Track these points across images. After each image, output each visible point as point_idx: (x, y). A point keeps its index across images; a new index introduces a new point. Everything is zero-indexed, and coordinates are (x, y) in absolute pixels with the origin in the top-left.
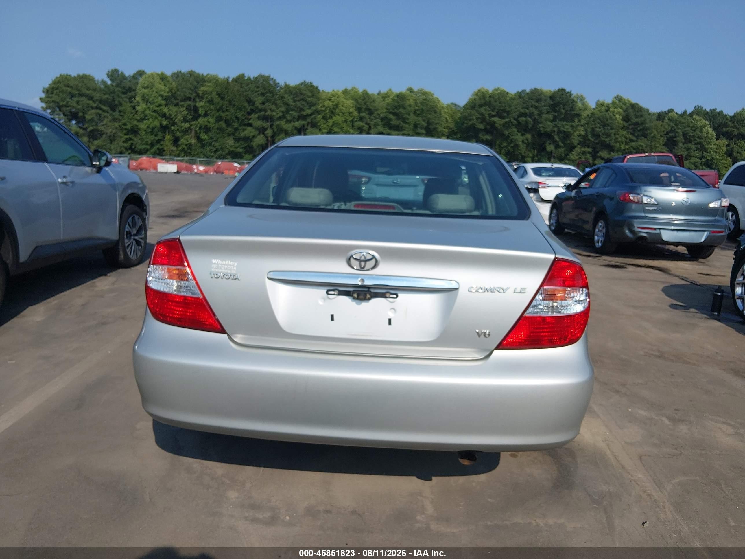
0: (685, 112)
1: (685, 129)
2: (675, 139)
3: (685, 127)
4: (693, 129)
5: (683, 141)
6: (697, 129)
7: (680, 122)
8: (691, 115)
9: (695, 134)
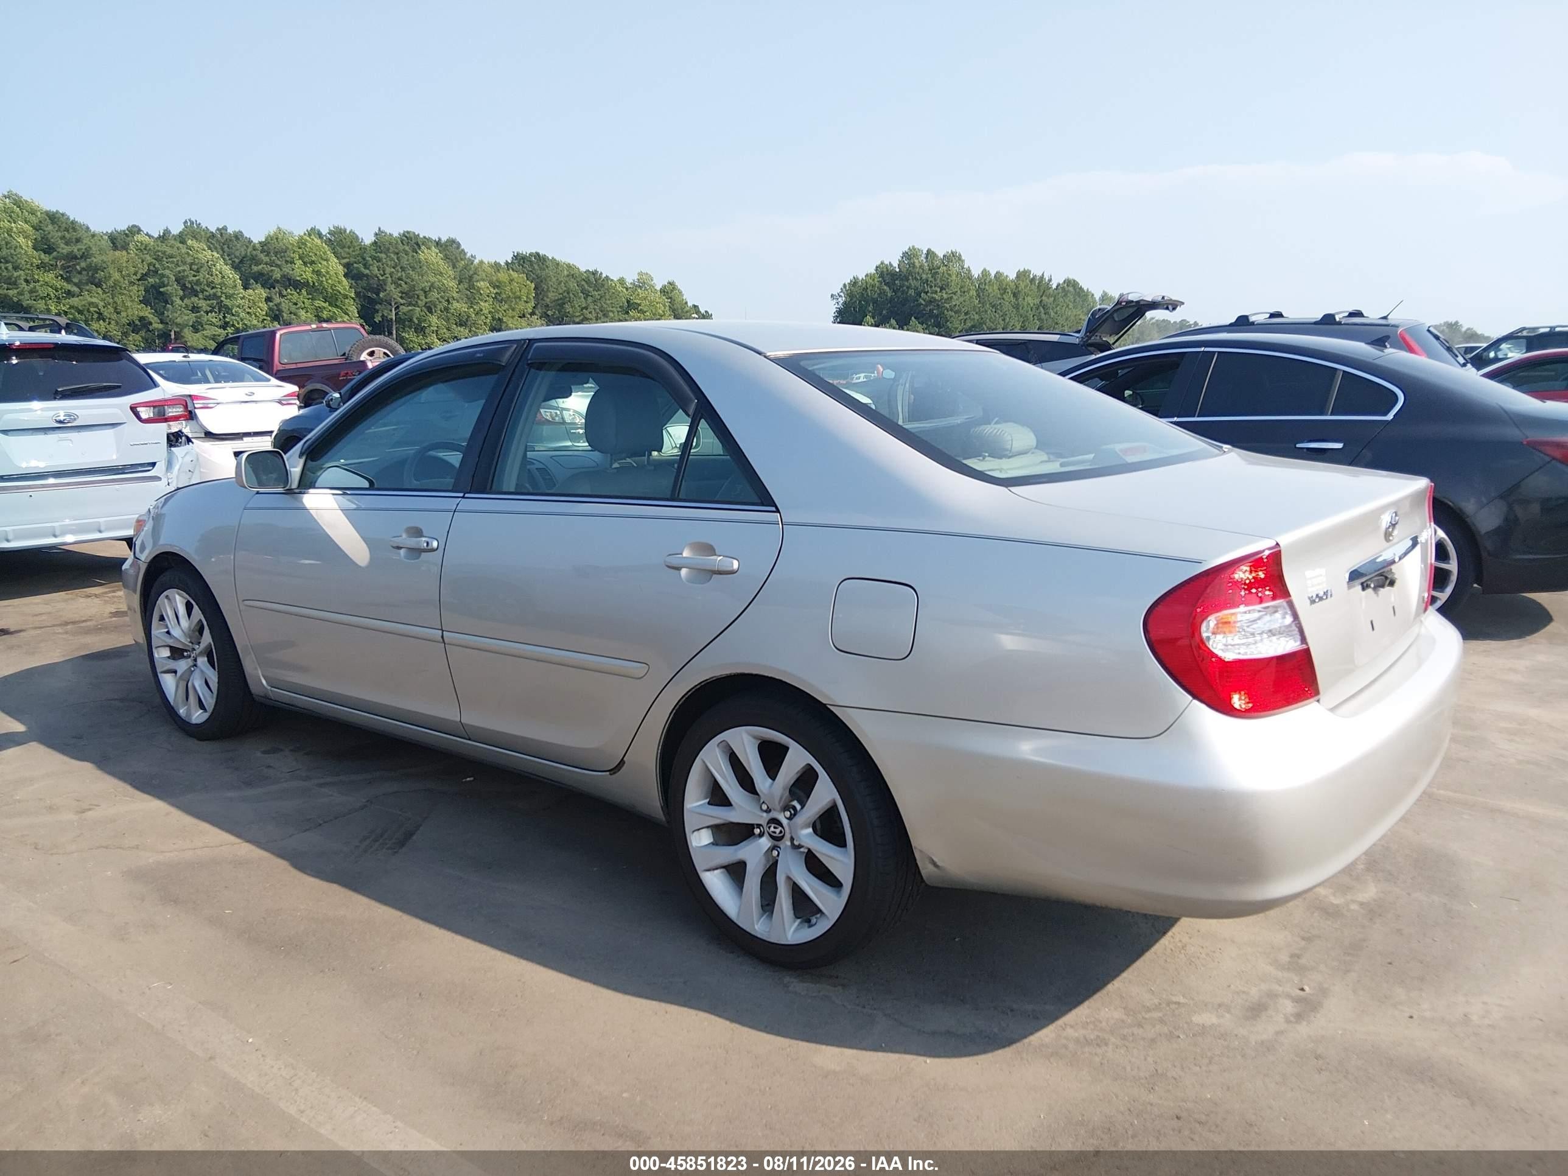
0: (167, 232)
1: (179, 269)
2: (161, 290)
3: (177, 265)
4: (195, 267)
5: (181, 293)
6: (201, 267)
7: (164, 253)
8: (181, 238)
9: (200, 277)
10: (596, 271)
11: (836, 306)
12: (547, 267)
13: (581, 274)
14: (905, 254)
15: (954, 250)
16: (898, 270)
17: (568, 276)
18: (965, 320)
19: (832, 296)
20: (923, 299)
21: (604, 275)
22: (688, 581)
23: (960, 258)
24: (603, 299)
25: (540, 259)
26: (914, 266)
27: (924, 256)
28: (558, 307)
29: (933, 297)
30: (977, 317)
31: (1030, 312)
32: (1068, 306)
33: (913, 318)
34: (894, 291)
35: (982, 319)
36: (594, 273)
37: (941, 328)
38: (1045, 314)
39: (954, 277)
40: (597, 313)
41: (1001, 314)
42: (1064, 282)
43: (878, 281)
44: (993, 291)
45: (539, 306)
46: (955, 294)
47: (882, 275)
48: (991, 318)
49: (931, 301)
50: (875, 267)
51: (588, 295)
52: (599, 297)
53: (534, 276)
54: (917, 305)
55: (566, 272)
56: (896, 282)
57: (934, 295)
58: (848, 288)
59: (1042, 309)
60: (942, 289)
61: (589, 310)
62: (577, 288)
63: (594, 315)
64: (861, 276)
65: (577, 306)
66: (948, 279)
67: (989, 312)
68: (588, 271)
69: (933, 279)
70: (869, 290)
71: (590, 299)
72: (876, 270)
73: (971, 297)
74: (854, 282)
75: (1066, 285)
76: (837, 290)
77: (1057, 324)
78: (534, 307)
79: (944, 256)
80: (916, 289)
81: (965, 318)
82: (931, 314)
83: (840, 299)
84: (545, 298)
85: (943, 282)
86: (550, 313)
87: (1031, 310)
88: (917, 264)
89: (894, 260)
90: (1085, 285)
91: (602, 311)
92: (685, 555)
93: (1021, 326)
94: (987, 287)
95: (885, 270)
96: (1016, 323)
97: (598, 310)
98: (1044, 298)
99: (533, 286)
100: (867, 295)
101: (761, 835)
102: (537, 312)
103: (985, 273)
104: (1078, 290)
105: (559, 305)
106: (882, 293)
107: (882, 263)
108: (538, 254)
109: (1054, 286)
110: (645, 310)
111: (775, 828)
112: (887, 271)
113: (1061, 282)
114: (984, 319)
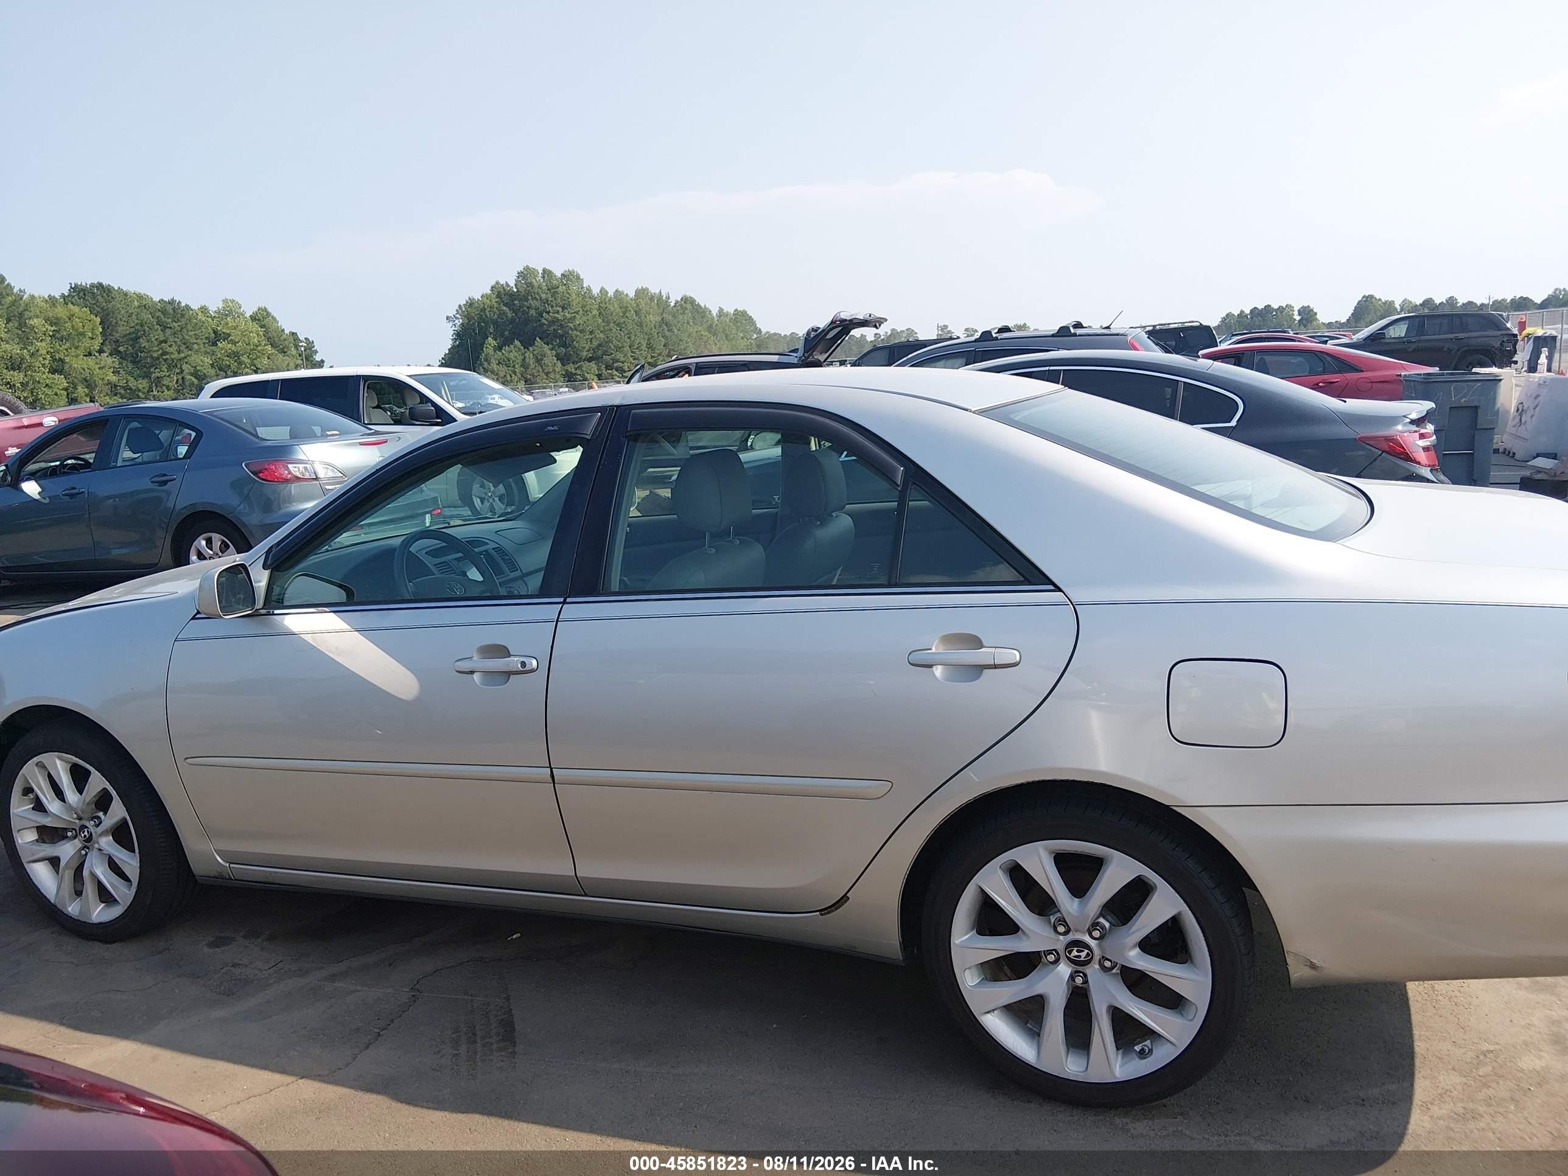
10: (172, 300)
11: (453, 328)
12: (112, 298)
13: (155, 303)
14: (520, 274)
15: (571, 269)
16: (515, 290)
17: (139, 307)
18: (591, 339)
19: (448, 318)
20: (545, 319)
21: (183, 304)
22: (948, 680)
23: (578, 277)
24: (185, 330)
25: (103, 290)
26: (533, 287)
27: (540, 275)
28: (131, 342)
29: (555, 318)
30: (602, 336)
31: (654, 329)
32: (688, 323)
33: (537, 338)
34: (514, 312)
35: (608, 337)
36: (172, 302)
37: (567, 348)
38: (669, 330)
39: (574, 296)
40: (179, 346)
41: (626, 332)
42: (682, 299)
43: (496, 302)
44: (615, 308)
45: (107, 342)
46: (577, 313)
47: (499, 296)
48: (617, 336)
49: (554, 322)
50: (490, 288)
51: (166, 328)
52: (179, 329)
53: (99, 309)
54: (539, 325)
55: (136, 303)
56: (515, 302)
57: (556, 315)
58: (464, 309)
59: (665, 327)
60: (563, 308)
61: (169, 343)
62: (152, 319)
63: (175, 349)
64: (477, 296)
65: (153, 339)
66: (568, 298)
67: (614, 330)
68: (163, 300)
69: (553, 299)
70: (487, 311)
71: (168, 332)
72: (492, 290)
73: (594, 316)
74: (471, 303)
75: (683, 303)
76: (452, 312)
77: (681, 340)
78: (102, 344)
79: (562, 275)
80: (537, 309)
81: (591, 337)
82: (556, 335)
83: (457, 321)
84: (114, 333)
85: (564, 302)
86: (121, 349)
87: (655, 328)
88: (536, 284)
89: (509, 279)
90: (701, 301)
91: (185, 344)
92: (934, 650)
93: (647, 343)
94: (607, 305)
95: (502, 290)
96: (642, 341)
97: (179, 343)
98: (664, 315)
99: (98, 320)
100: (486, 316)
101: (1057, 961)
102: (105, 349)
103: (603, 291)
104: (695, 307)
105: (131, 339)
106: (502, 314)
107: (497, 283)
108: (101, 285)
109: (672, 304)
110: (237, 340)
111: (1078, 951)
112: (505, 290)
113: (679, 299)
114: (610, 338)
